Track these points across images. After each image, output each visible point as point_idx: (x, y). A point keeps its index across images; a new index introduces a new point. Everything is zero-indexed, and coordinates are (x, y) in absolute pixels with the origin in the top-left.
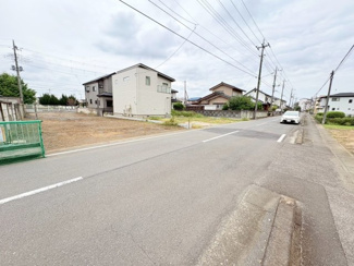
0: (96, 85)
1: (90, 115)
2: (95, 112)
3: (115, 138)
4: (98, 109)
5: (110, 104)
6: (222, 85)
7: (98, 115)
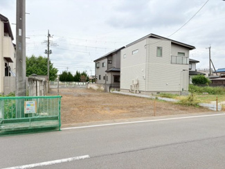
0: (106, 61)
1: (98, 90)
2: (102, 88)
4: (105, 84)
5: (117, 79)
7: (105, 91)
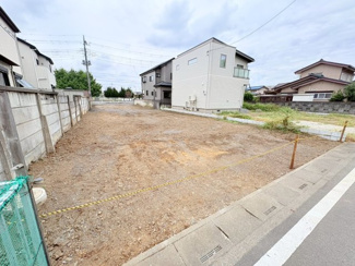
0: (153, 74)
1: (146, 107)
2: (151, 105)
4: (154, 100)
5: (167, 95)
6: (322, 63)
7: (155, 108)
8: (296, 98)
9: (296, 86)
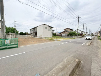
3: (36, 43)
5: (36, 34)
6: (67, 28)
7: (33, 37)
8: (62, 35)
9: (63, 32)
